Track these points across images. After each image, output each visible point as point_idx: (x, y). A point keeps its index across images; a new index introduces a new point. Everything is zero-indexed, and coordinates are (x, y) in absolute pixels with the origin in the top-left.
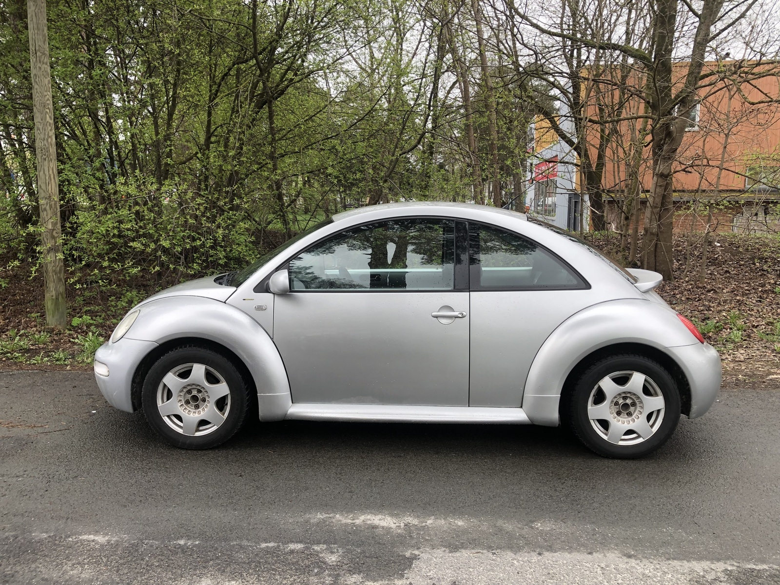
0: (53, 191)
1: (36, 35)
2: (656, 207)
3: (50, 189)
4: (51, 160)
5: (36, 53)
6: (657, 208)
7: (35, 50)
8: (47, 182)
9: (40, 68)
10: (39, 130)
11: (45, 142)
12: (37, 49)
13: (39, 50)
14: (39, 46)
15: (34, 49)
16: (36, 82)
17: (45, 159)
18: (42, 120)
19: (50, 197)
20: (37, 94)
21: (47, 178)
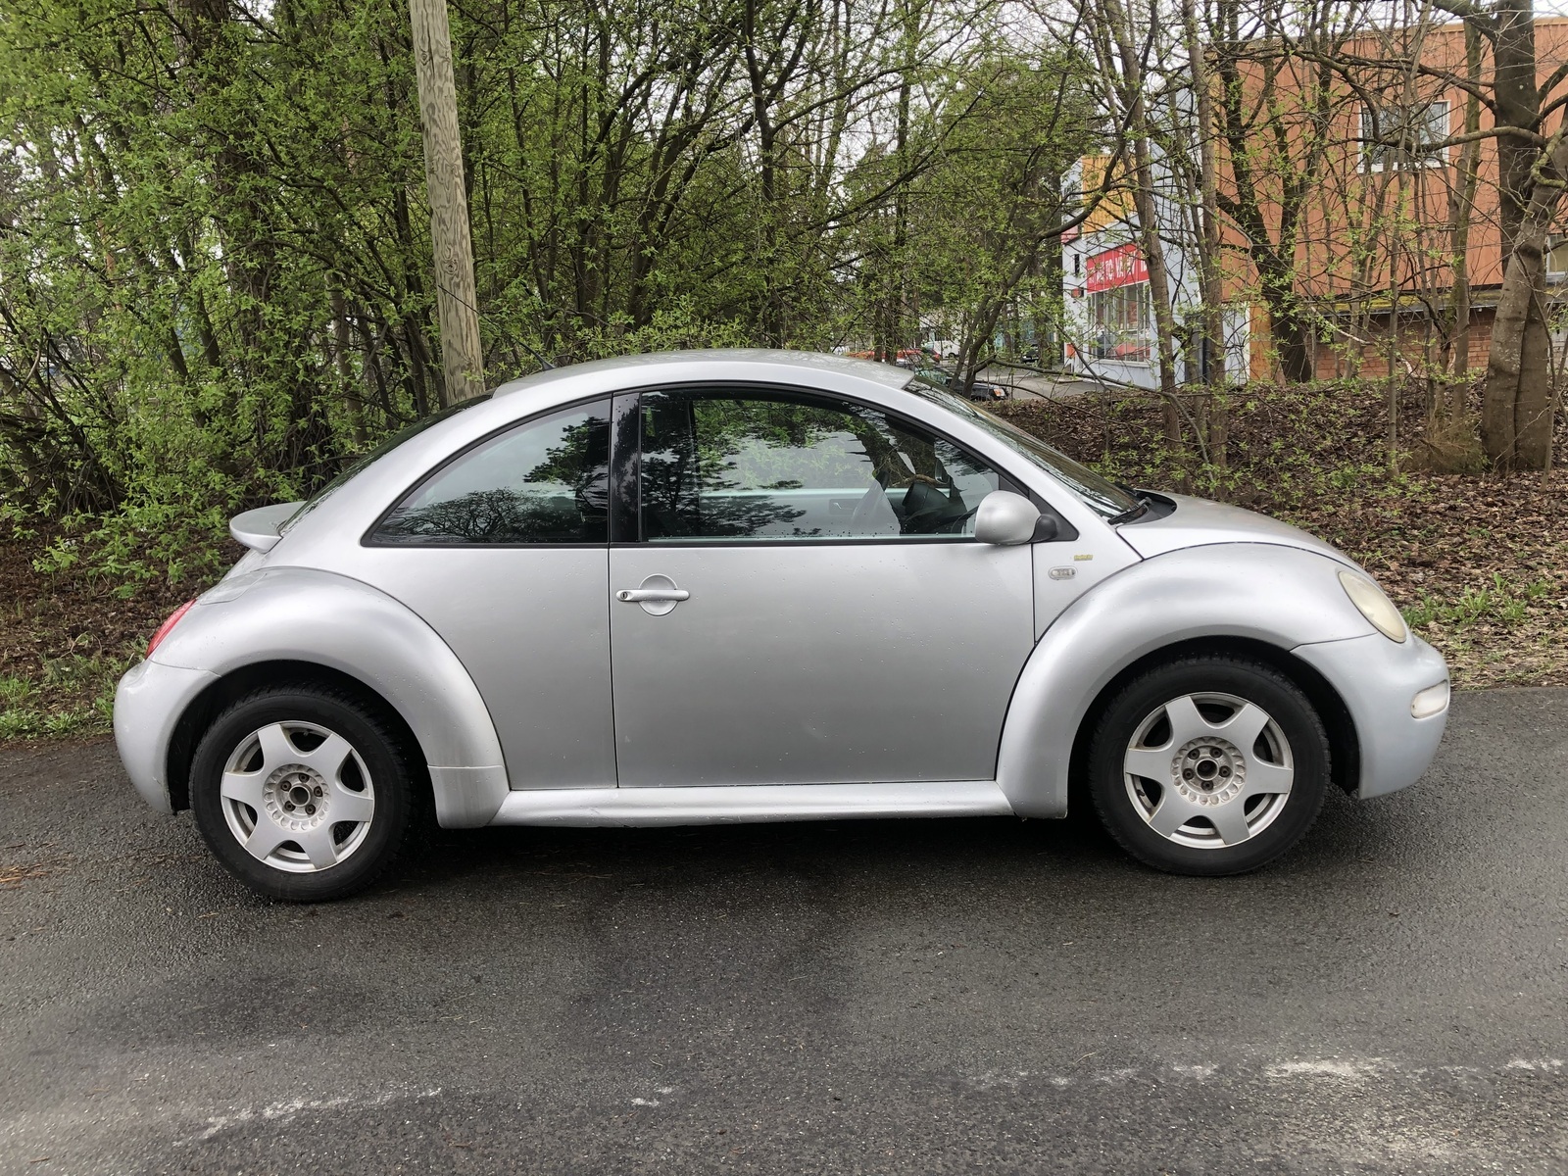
0: (475, 352)
1: (430, 17)
2: (1517, 319)
3: (470, 349)
4: (469, 286)
5: (431, 58)
6: (1521, 320)
7: (430, 50)
8: (464, 333)
9: (441, 90)
10: (444, 223)
11: (457, 247)
12: (433, 48)
13: (437, 51)
14: (438, 42)
15: (426, 49)
16: (435, 121)
17: (458, 285)
18: (449, 202)
19: (470, 364)
20: (438, 147)
21: (464, 324)
